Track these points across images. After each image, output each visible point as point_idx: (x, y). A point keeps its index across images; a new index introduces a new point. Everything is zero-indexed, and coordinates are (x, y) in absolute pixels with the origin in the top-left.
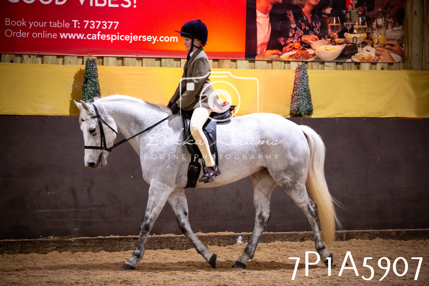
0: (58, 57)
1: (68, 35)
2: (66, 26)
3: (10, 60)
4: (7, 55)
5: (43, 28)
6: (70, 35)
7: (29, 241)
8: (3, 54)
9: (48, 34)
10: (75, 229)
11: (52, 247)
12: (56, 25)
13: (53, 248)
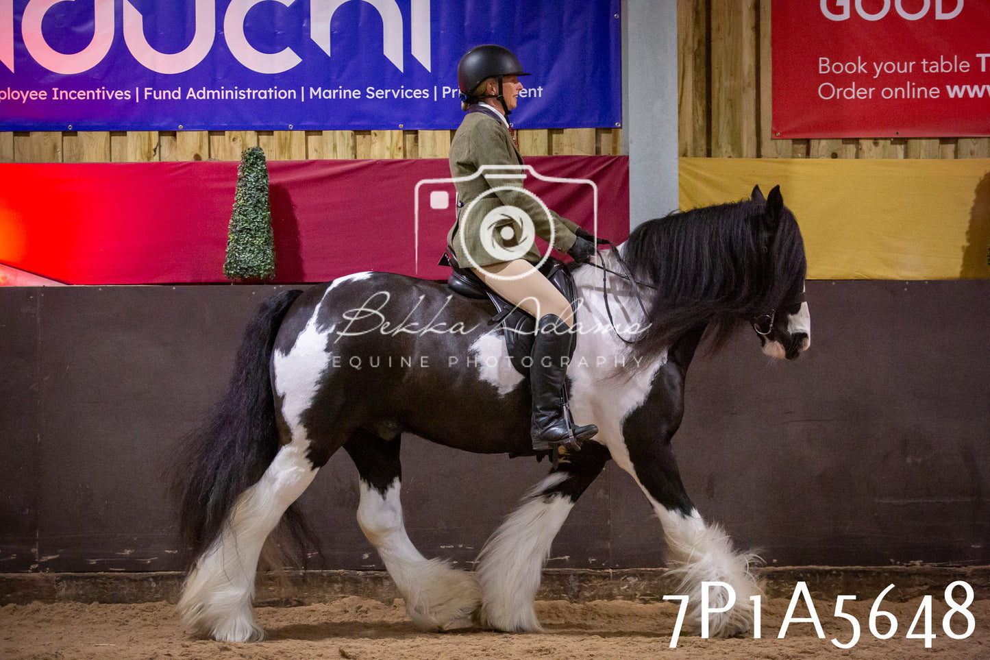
0: (944, 141)
1: (966, 89)
2: (961, 70)
3: (831, 153)
4: (824, 142)
5: (907, 76)
6: (972, 89)
7: (864, 571)
8: (814, 139)
9: (919, 90)
10: (973, 546)
11: (919, 585)
12: (938, 67)
13: (921, 588)
